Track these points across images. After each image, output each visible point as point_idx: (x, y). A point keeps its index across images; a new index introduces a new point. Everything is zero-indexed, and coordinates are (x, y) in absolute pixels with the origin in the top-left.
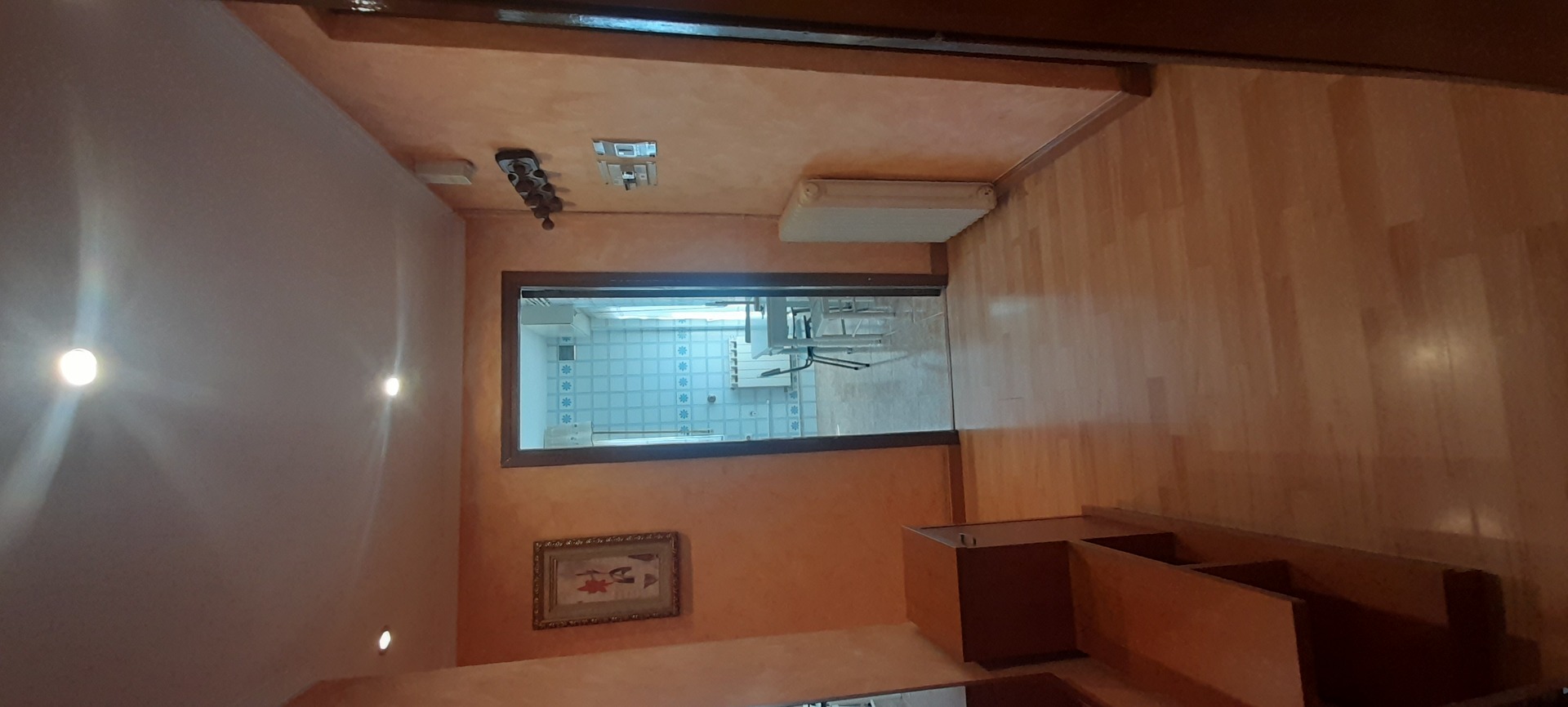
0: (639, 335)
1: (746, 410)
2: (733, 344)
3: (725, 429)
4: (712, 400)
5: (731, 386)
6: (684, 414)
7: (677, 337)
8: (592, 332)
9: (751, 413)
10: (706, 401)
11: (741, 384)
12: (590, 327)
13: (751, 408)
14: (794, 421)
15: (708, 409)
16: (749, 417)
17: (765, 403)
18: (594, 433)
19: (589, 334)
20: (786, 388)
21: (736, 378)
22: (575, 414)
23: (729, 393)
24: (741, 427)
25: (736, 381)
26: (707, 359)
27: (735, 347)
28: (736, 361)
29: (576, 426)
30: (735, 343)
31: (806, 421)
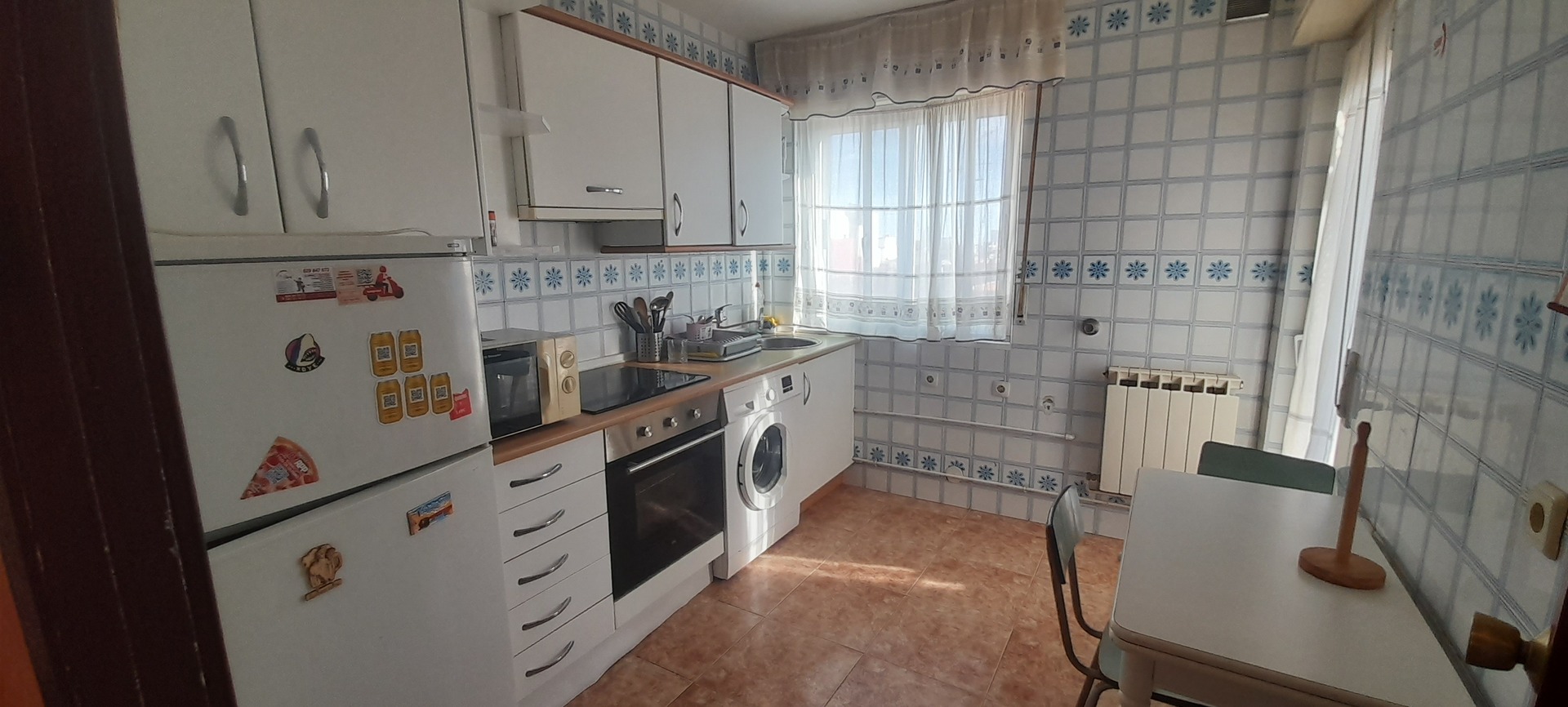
0: (1279, 167)
1: (1059, 392)
2: (1219, 385)
3: (1020, 346)
4: (1089, 326)
5: (1111, 369)
6: (1063, 270)
7: (1261, 260)
8: (1303, 52)
9: (1050, 401)
10: (1086, 313)
11: (1116, 392)
12: (1321, 42)
13: (1061, 402)
14: (1026, 476)
15: (1068, 318)
16: (1042, 396)
17: (1068, 430)
18: (1040, 86)
19: (1299, 41)
20: (1096, 477)
21: (1130, 382)
22: (1088, 43)
23: (1101, 361)
24: (1023, 377)
25: (1123, 383)
26: (1190, 324)
27: (1211, 390)
28: (1173, 387)
29: (1057, 45)
30: (1222, 391)
31: (1023, 500)
